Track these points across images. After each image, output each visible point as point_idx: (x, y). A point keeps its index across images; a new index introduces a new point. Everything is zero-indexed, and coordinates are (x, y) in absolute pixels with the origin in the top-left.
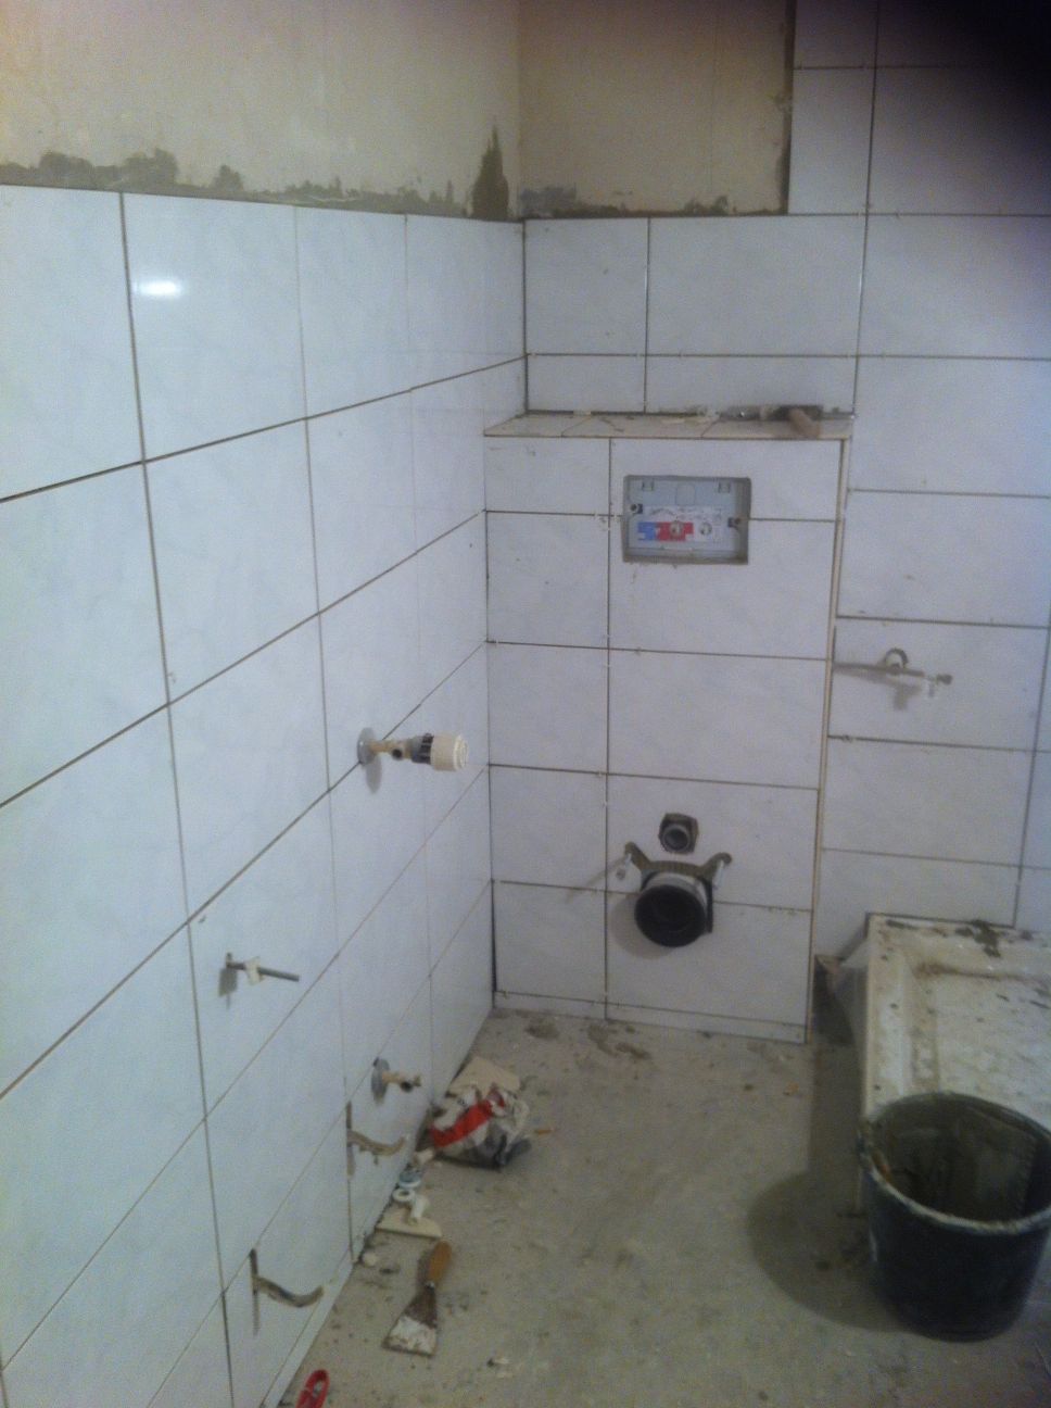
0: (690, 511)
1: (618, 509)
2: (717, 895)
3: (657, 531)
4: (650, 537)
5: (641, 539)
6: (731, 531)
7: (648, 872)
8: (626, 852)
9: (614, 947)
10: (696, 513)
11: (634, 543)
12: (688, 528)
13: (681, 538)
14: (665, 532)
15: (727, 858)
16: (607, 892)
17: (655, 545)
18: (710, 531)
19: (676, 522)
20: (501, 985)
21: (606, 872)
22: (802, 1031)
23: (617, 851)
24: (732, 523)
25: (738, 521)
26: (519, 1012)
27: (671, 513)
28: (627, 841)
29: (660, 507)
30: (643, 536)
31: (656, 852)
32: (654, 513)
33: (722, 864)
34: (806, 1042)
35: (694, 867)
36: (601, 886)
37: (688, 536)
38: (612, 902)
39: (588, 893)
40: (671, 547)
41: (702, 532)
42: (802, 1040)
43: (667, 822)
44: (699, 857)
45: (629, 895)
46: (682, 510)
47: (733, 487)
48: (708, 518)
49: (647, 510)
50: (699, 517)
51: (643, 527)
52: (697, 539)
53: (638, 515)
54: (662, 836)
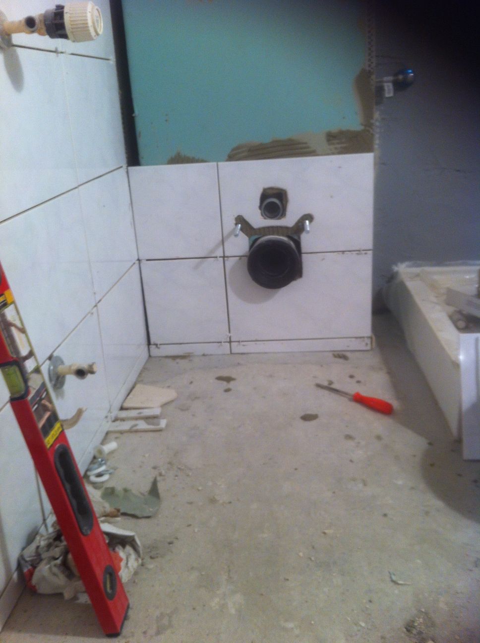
2: (305, 247)
7: (252, 238)
8: (236, 224)
15: (310, 217)
16: (224, 257)
21: (223, 242)
22: (369, 341)
23: (230, 223)
28: (236, 216)
31: (258, 220)
33: (307, 222)
34: (372, 349)
35: (287, 228)
36: (219, 253)
38: (230, 263)
39: (210, 260)
42: (369, 348)
43: (265, 194)
44: (289, 220)
45: (241, 257)
54: (260, 207)
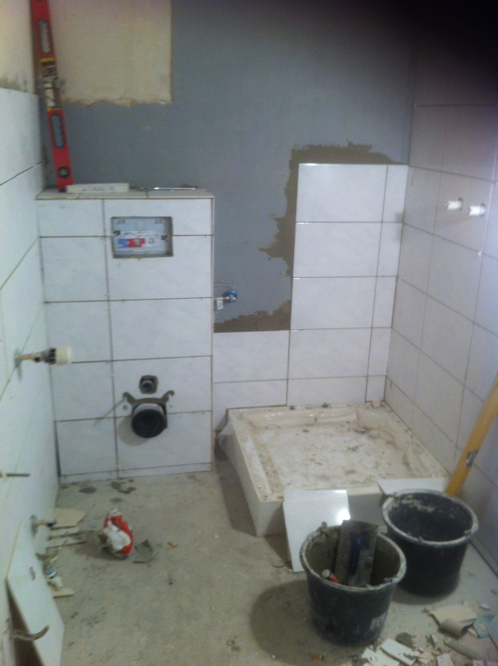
0: (144, 233)
1: (109, 233)
2: (169, 410)
3: (128, 243)
4: (125, 246)
5: (120, 247)
6: (163, 241)
7: (134, 406)
8: (124, 397)
9: (120, 443)
10: (146, 234)
11: (117, 249)
12: (143, 241)
13: (139, 246)
14: (132, 243)
15: (172, 393)
16: (115, 418)
17: (127, 250)
18: (153, 242)
19: (137, 239)
20: (63, 472)
22: (210, 465)
23: (119, 397)
24: (164, 238)
25: (166, 237)
26: (74, 484)
27: (134, 234)
28: (124, 392)
29: (129, 232)
30: (121, 245)
31: (138, 394)
32: (126, 234)
33: (170, 396)
34: (212, 470)
35: (157, 399)
36: (111, 415)
37: (143, 244)
38: (119, 421)
39: (105, 420)
40: (136, 250)
41: (150, 242)
42: (210, 469)
43: (143, 379)
44: (159, 394)
45: (126, 417)
46: (139, 233)
47: (163, 220)
48: (152, 236)
49: (122, 233)
50: (148, 236)
51: (121, 241)
52: (147, 246)
53: (118, 236)
54: (140, 387)
